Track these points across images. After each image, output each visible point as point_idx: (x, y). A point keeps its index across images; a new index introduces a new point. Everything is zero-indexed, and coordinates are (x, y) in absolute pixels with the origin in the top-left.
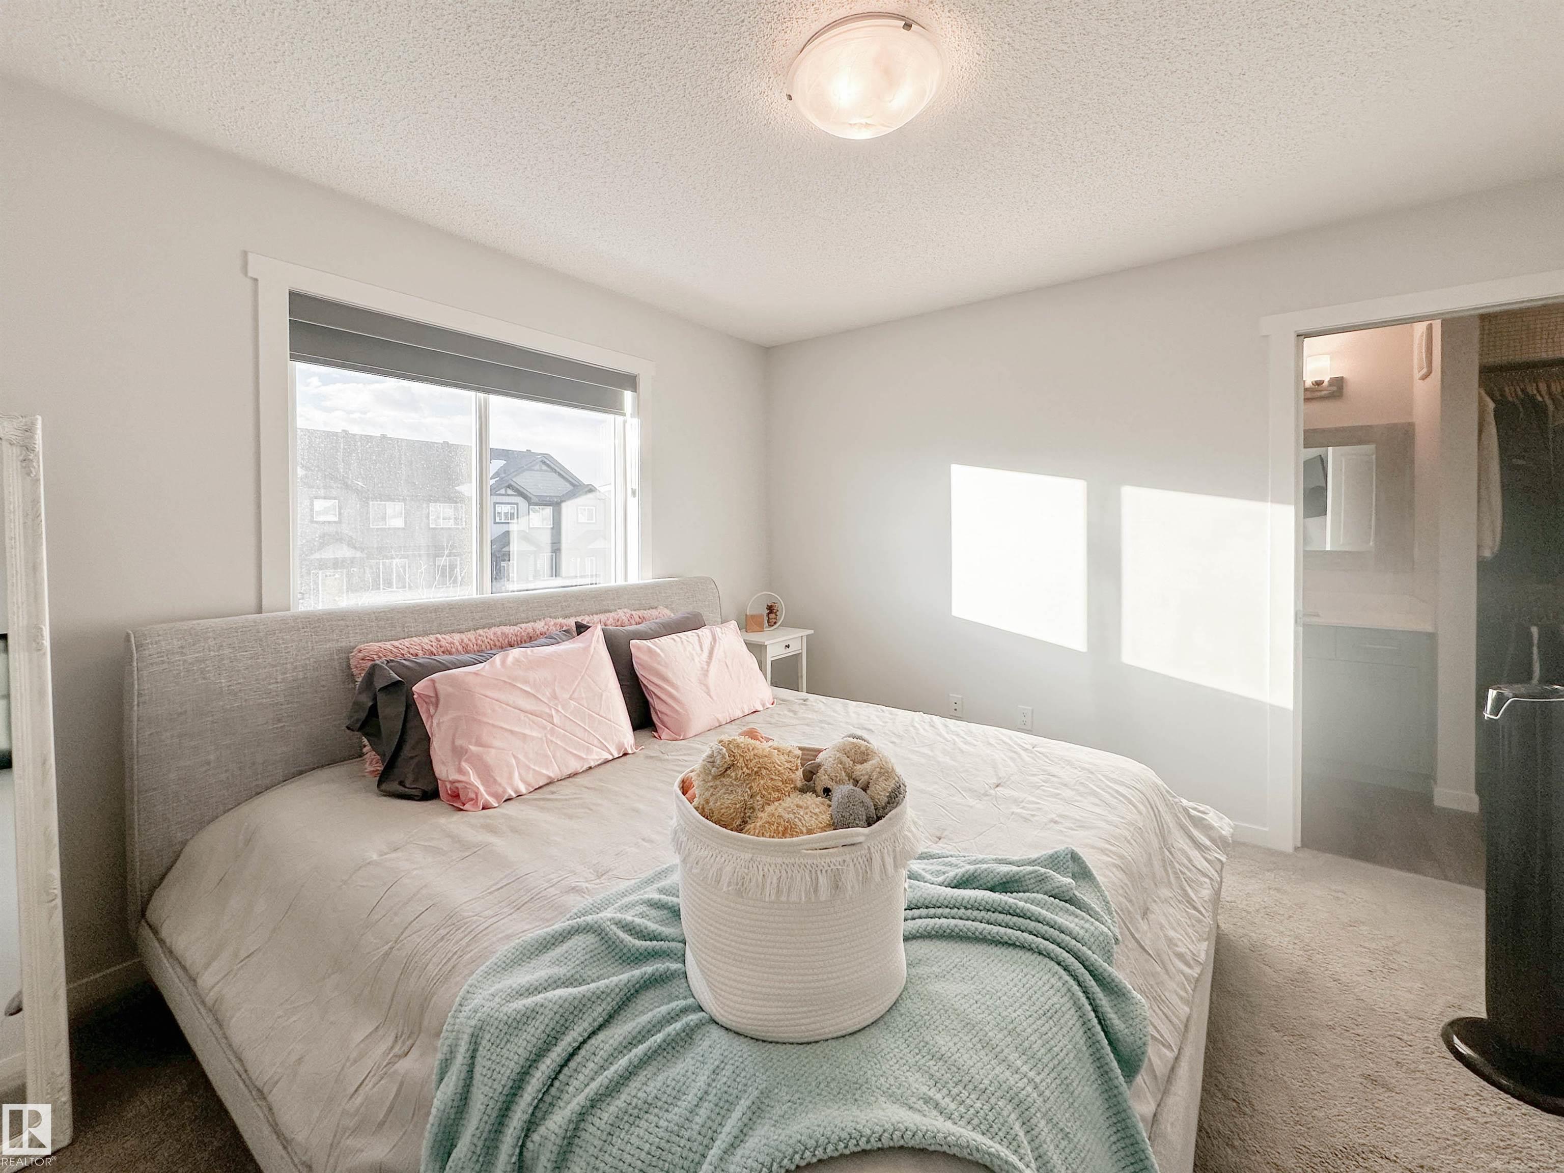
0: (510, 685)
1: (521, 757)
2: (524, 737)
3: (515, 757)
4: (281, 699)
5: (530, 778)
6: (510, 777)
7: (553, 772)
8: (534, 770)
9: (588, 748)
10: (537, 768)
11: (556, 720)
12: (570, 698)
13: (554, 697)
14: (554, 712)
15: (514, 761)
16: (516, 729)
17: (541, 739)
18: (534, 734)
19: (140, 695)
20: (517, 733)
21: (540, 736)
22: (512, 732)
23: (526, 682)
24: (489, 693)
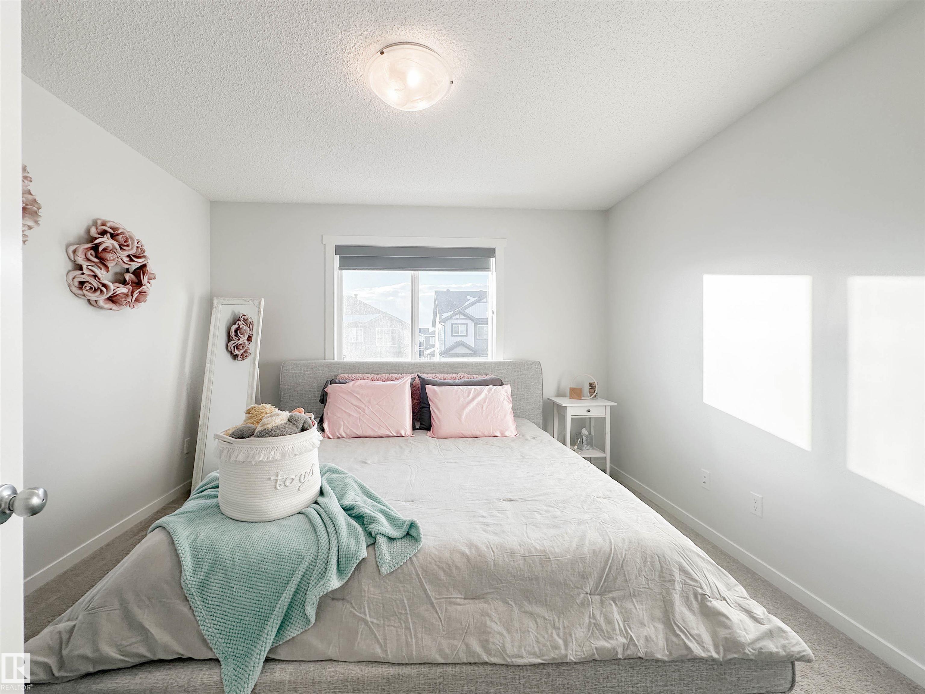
0: (351, 394)
1: (346, 422)
2: (350, 415)
3: (343, 422)
4: (316, 390)
5: (348, 431)
6: (339, 429)
7: (359, 433)
8: (350, 429)
9: (379, 428)
10: (352, 429)
11: (366, 412)
12: (377, 404)
13: (369, 402)
14: (366, 408)
15: (342, 423)
16: (347, 411)
17: (357, 418)
18: (355, 415)
19: (281, 382)
20: (347, 413)
21: (357, 416)
22: (345, 412)
23: (358, 393)
24: (341, 395)
